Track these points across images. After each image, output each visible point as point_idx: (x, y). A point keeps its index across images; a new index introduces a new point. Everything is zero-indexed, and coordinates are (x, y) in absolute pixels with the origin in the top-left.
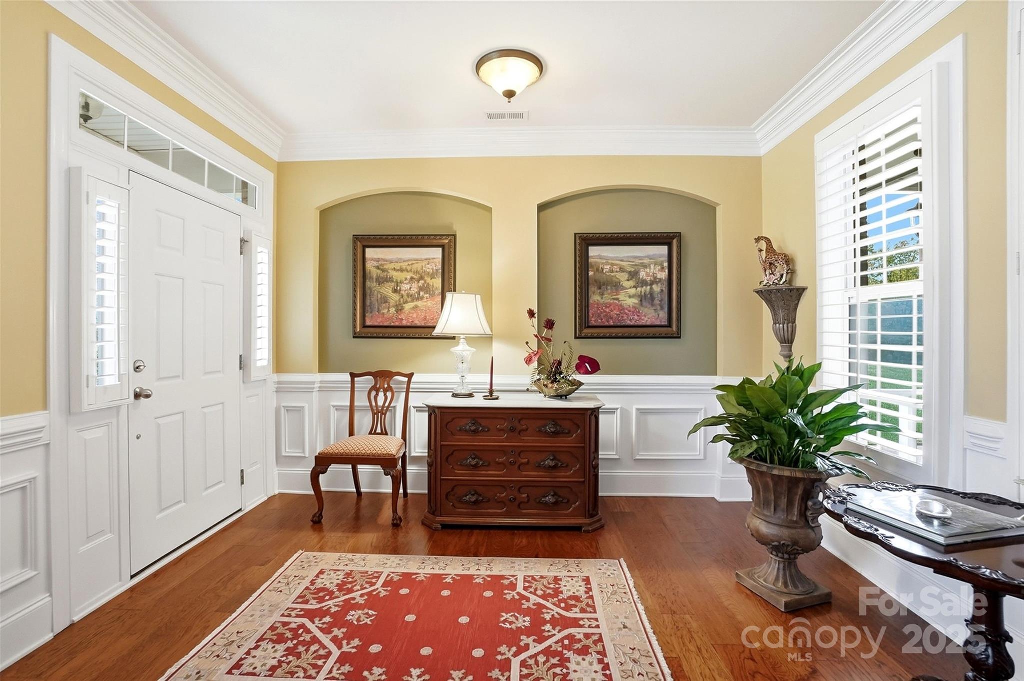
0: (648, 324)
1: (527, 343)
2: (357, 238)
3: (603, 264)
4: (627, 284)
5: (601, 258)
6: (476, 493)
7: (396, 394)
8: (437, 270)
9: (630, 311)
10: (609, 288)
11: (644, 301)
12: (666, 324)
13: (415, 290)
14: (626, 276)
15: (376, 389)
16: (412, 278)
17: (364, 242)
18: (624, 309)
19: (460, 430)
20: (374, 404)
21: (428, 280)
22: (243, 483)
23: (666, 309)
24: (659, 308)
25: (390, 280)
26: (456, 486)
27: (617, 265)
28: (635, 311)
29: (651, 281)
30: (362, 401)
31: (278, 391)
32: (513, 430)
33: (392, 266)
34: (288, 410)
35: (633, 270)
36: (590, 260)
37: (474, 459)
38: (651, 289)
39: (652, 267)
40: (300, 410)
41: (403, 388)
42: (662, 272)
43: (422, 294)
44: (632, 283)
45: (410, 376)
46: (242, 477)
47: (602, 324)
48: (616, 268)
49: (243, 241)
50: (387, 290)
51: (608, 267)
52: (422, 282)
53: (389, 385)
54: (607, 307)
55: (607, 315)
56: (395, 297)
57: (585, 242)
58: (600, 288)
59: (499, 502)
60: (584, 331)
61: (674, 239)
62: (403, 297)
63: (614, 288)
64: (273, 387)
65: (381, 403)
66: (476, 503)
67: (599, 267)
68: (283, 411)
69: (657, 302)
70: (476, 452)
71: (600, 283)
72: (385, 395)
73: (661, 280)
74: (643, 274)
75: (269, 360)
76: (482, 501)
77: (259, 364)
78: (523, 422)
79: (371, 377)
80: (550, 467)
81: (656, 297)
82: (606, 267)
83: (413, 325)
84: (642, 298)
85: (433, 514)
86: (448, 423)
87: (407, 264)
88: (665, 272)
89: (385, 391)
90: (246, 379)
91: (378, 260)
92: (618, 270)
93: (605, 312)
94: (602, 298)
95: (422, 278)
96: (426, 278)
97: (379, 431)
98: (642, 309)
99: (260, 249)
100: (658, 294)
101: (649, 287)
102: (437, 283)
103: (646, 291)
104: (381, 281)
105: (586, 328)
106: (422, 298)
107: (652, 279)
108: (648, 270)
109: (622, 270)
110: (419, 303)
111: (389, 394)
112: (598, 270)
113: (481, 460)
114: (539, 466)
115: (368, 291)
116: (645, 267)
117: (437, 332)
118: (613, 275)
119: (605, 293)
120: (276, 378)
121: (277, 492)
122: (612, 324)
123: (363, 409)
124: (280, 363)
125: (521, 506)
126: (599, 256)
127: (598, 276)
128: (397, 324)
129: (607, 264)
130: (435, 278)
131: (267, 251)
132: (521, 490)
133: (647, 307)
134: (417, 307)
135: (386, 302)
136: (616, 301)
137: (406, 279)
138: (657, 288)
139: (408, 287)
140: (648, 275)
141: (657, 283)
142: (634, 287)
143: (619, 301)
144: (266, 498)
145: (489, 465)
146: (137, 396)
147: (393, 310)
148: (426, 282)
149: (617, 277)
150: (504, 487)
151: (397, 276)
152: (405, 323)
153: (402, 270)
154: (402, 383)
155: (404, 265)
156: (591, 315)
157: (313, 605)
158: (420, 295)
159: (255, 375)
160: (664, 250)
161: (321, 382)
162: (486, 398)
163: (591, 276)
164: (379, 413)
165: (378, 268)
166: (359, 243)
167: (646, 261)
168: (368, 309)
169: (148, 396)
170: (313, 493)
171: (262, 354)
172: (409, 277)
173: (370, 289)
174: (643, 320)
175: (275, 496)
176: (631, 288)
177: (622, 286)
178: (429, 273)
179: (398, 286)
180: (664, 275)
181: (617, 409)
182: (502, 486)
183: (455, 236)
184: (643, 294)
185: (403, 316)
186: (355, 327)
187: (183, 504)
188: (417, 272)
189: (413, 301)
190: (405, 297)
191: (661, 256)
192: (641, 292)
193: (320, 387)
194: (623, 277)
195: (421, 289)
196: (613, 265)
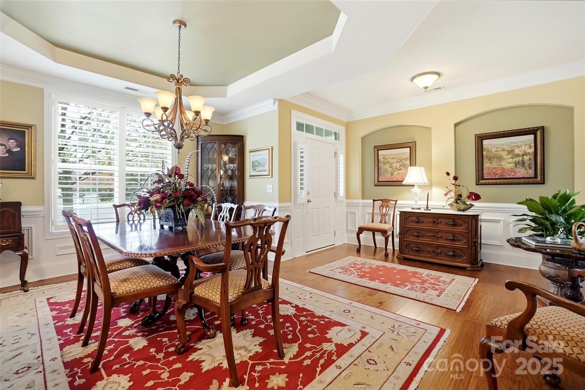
0: (521, 176)
1: (447, 187)
2: (375, 147)
3: (491, 148)
4: (506, 157)
5: (490, 145)
6: (418, 247)
7: (390, 209)
8: (407, 157)
9: (508, 171)
10: (495, 159)
11: (517, 164)
12: (534, 176)
13: (398, 166)
14: (506, 153)
15: (382, 206)
16: (397, 161)
17: (378, 148)
18: (504, 169)
19: (412, 221)
20: (382, 212)
21: (404, 161)
22: (335, 236)
23: (533, 168)
24: (528, 168)
25: (389, 162)
26: (410, 243)
27: (500, 147)
28: (512, 170)
29: (522, 154)
30: (377, 211)
31: (347, 206)
32: (434, 222)
33: (389, 157)
34: (351, 213)
35: (510, 149)
36: (484, 147)
37: (417, 233)
38: (522, 158)
39: (523, 147)
40: (355, 213)
41: (393, 206)
42: (530, 148)
43: (401, 167)
44: (510, 156)
45: (396, 201)
46: (335, 233)
47: (491, 178)
48: (499, 149)
49: (335, 153)
50: (387, 167)
51: (495, 149)
52: (401, 163)
53: (387, 204)
54: (494, 169)
55: (494, 173)
56: (391, 169)
57: (480, 138)
58: (490, 160)
59: (428, 252)
60: (480, 181)
61: (538, 130)
62: (393, 169)
63: (498, 159)
64: (346, 204)
65: (384, 212)
66: (418, 251)
67: (489, 150)
68: (349, 213)
69: (526, 165)
70: (418, 230)
71: (490, 158)
72: (386, 208)
73: (529, 153)
74: (517, 151)
75: (344, 194)
76: (421, 251)
77: (341, 195)
78: (439, 219)
79: (381, 202)
80: (451, 239)
81: (526, 162)
82: (493, 149)
83: (398, 180)
84: (516, 164)
85: (401, 254)
86: (407, 218)
87: (395, 156)
88: (532, 148)
89: (386, 207)
90: (336, 200)
91: (383, 155)
92: (501, 150)
93: (493, 171)
94: (491, 165)
95: (401, 161)
96: (403, 161)
97: (383, 222)
98: (516, 169)
99: (340, 155)
100: (527, 161)
101: (521, 158)
102: (408, 162)
103: (519, 160)
104: (384, 163)
105: (481, 180)
106: (401, 169)
107: (523, 153)
108: (520, 149)
109: (503, 150)
110: (400, 172)
111: (388, 209)
112: (488, 151)
113: (420, 234)
114: (446, 239)
115: (380, 167)
116: (519, 147)
117: (404, 183)
118: (497, 153)
119: (493, 162)
120: (346, 201)
121: (346, 243)
122: (497, 177)
123: (377, 214)
124: (348, 195)
125: (438, 255)
126: (489, 144)
127: (489, 154)
128: (391, 180)
129: (494, 147)
130: (406, 161)
131: (343, 155)
132: (438, 248)
133: (519, 168)
134: (399, 173)
135: (387, 171)
136: (499, 166)
137: (395, 162)
138: (526, 158)
139: (395, 165)
140: (520, 151)
141: (526, 155)
142: (511, 158)
143: (502, 166)
144: (342, 244)
145: (424, 236)
146: (308, 201)
147: (389, 175)
148: (403, 162)
149: (500, 153)
150: (430, 246)
151: (391, 161)
152: (394, 180)
153: (393, 158)
154: (393, 204)
155: (394, 156)
156: (484, 173)
157: (353, 266)
158: (400, 168)
159: (339, 199)
160: (532, 137)
161: (362, 203)
162: (425, 210)
163: (485, 154)
164: (383, 215)
165: (384, 158)
166: (376, 149)
167: (519, 144)
168: (380, 174)
169: (310, 202)
170: (358, 244)
171: (342, 192)
172: (396, 161)
173: (381, 167)
174: (517, 175)
175: (345, 244)
176: (509, 159)
177: (504, 158)
178: (404, 159)
179: (391, 165)
180: (532, 150)
181: (501, 220)
182: (429, 245)
183: (415, 142)
184: (517, 161)
185: (393, 177)
186: (375, 182)
187: (318, 236)
188: (399, 159)
189: (397, 171)
190: (394, 169)
191: (529, 141)
192: (516, 160)
193: (362, 205)
194: (504, 154)
195: (401, 166)
196: (497, 148)
